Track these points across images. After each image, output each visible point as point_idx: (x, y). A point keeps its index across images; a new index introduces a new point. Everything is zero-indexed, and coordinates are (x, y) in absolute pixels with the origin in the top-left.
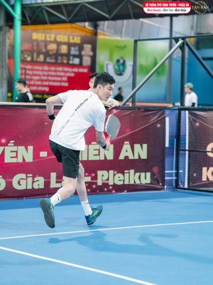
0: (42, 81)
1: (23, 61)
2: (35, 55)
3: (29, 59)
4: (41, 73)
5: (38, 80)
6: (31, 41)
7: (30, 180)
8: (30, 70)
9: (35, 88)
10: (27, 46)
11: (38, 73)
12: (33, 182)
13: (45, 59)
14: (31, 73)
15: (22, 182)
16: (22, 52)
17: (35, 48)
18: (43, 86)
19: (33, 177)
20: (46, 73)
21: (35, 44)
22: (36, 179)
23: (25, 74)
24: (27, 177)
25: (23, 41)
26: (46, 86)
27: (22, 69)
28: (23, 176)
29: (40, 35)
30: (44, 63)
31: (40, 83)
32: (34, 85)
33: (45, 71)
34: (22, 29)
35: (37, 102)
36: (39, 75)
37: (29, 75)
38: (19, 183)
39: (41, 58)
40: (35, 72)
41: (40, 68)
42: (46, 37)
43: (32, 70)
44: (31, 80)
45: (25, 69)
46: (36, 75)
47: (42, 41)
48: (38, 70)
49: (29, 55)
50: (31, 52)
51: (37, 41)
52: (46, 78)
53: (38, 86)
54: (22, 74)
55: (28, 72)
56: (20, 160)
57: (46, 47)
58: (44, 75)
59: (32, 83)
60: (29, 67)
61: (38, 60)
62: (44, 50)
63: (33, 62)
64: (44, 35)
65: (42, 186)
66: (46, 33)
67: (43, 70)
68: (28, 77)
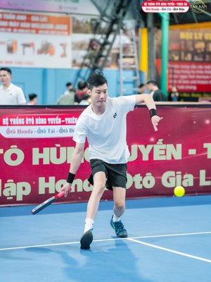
0: (190, 79)
1: (171, 61)
2: (183, 54)
3: (176, 58)
4: (188, 72)
5: (186, 79)
6: (179, 40)
7: (179, 177)
8: (177, 69)
9: (182, 87)
10: (175, 46)
11: (186, 72)
12: (182, 180)
13: (193, 57)
14: (178, 72)
15: (171, 179)
16: (170, 52)
17: (183, 47)
18: (190, 85)
19: (182, 175)
20: (193, 72)
21: (183, 43)
22: (185, 176)
23: (173, 74)
24: (176, 175)
25: (171, 40)
26: (193, 85)
27: (169, 68)
28: (172, 173)
29: (187, 34)
30: (192, 62)
31: (187, 82)
32: (182, 84)
33: (193, 69)
34: (170, 29)
35: (185, 101)
36: (187, 74)
37: (176, 74)
38: (168, 180)
39: (189, 57)
40: (183, 72)
41: (187, 67)
42: (193, 36)
43: (180, 69)
44: (178, 79)
45: (173, 69)
46: (183, 74)
47: (190, 40)
48: (186, 69)
49: (176, 55)
50: (179, 52)
51: (185, 41)
52: (193, 77)
53: (186, 85)
54: (169, 74)
55: (176, 71)
56: (169, 158)
57: (193, 46)
58: (192, 74)
59: (180, 82)
60: (176, 66)
61: (186, 59)
62: (192, 49)
63: (181, 62)
64: (191, 34)
65: (191, 184)
66: (193, 32)
67: (190, 69)
68: (176, 76)
